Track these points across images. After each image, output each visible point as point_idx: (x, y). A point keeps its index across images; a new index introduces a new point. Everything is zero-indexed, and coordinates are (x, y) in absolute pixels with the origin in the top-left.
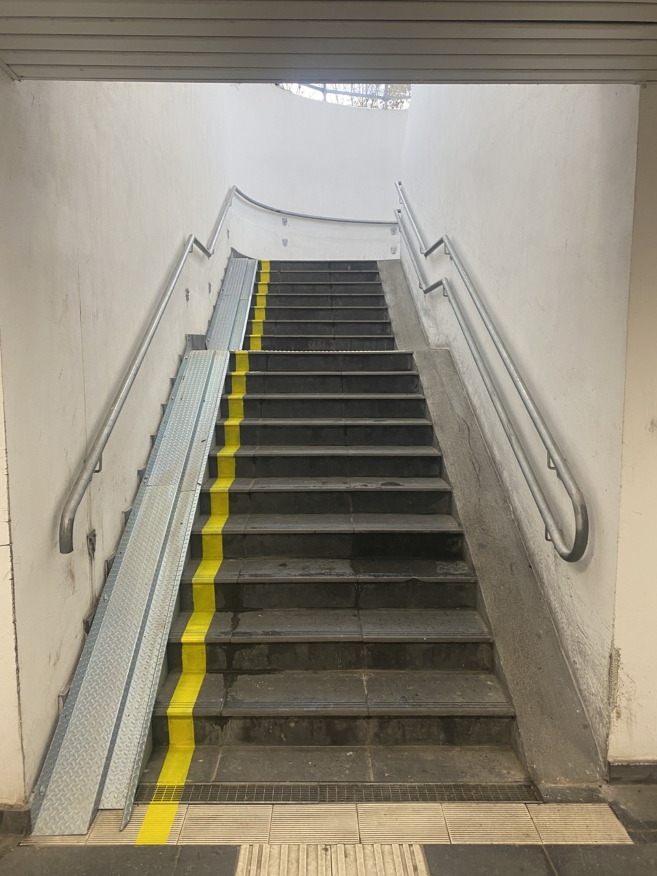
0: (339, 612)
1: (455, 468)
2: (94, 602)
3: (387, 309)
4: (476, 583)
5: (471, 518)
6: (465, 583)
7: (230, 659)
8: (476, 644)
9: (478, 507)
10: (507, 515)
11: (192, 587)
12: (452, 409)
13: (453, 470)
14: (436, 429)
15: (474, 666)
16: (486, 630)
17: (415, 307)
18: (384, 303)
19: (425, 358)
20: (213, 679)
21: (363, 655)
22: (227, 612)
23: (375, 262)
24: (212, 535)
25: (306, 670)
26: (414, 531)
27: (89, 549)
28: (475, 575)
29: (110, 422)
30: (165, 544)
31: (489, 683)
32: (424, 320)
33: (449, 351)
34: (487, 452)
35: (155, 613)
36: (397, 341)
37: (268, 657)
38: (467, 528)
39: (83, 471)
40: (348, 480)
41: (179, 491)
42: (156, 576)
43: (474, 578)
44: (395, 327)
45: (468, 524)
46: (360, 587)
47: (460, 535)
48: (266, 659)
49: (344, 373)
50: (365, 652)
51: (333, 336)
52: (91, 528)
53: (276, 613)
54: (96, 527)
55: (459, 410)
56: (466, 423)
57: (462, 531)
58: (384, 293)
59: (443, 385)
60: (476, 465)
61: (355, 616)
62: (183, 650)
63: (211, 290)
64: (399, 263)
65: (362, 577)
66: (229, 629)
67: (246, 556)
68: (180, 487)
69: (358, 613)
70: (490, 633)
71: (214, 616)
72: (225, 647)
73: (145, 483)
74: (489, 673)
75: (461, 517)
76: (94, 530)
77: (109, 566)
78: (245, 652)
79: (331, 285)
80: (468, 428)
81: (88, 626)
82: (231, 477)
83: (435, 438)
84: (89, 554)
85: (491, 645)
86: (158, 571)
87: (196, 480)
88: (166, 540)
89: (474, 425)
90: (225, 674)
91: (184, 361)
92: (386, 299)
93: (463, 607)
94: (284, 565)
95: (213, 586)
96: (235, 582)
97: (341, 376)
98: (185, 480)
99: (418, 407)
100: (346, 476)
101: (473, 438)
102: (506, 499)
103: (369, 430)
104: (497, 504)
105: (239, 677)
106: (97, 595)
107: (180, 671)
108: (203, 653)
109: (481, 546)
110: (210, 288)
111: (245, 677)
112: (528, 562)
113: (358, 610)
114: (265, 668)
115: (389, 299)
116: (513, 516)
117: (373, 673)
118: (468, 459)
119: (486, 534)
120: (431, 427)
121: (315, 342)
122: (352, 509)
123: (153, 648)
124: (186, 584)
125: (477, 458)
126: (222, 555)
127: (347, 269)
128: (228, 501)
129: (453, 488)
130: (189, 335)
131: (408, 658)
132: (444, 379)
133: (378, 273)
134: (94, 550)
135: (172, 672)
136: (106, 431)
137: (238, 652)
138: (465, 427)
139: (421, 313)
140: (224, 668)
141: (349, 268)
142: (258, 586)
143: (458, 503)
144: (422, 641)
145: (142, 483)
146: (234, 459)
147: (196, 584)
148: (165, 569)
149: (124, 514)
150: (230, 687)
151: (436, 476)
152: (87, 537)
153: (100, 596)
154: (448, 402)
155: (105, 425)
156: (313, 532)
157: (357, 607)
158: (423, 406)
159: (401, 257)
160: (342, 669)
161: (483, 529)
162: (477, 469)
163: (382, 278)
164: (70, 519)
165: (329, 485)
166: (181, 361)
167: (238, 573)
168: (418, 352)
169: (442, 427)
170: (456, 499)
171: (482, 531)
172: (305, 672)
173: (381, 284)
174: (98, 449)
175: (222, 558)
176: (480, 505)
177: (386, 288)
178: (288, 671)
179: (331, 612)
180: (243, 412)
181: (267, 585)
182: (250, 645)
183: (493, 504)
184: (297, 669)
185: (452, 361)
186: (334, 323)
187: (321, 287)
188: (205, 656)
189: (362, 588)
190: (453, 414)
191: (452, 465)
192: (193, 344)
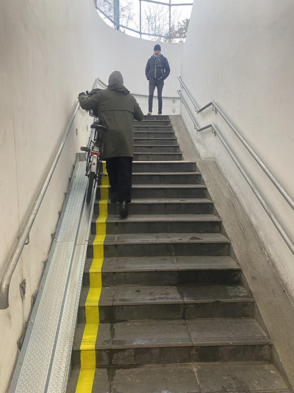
0: (173, 321)
1: (230, 228)
2: (25, 325)
3: (176, 139)
4: (254, 302)
5: (244, 259)
6: (248, 302)
7: (110, 359)
8: (262, 346)
9: (247, 253)
10: (264, 258)
11: (85, 308)
12: (222, 194)
13: (229, 230)
14: (216, 205)
15: (259, 358)
16: (265, 335)
17: (190, 138)
18: (174, 136)
19: (203, 165)
20: (100, 374)
21: (193, 354)
22: (106, 323)
23: (168, 116)
24: (95, 273)
25: (158, 364)
26: (213, 269)
27: (21, 293)
28: (253, 297)
29: (34, 212)
30: (68, 281)
31: (272, 372)
32: (197, 145)
33: (215, 162)
34: (246, 219)
35: (64, 329)
36: (183, 155)
37: (134, 356)
38: (243, 266)
39: (16, 247)
40: (169, 235)
41: (75, 245)
42: (63, 303)
43: (253, 299)
44: (182, 148)
45: (243, 264)
46: (186, 306)
47: (239, 271)
48: (133, 358)
49: (161, 173)
50: (194, 352)
51: (150, 153)
52: (22, 279)
53: (136, 323)
54: (26, 277)
55: (226, 194)
56: (231, 202)
57: (240, 268)
58: (174, 131)
59: (215, 180)
60: (241, 227)
61: (184, 325)
62: (81, 354)
63: (88, 129)
64: (180, 117)
65: (186, 300)
66: (109, 338)
67: (115, 285)
68: (75, 243)
69: (186, 322)
70: (269, 337)
71: (99, 327)
72: (108, 351)
73: (55, 241)
74: (270, 364)
75: (238, 259)
76: (25, 280)
77: (35, 299)
78: (120, 354)
79: (147, 127)
80: (233, 204)
81: (20, 345)
82: (104, 234)
83: (215, 211)
84: (21, 296)
85: (271, 346)
86: (64, 299)
87: (85, 238)
88: (68, 278)
89: (236, 203)
90: (108, 369)
91: (76, 167)
92: (175, 134)
93: (246, 316)
94: (138, 291)
95: (98, 308)
96: (111, 305)
97: (160, 175)
98: (78, 238)
99: (202, 193)
100: (168, 232)
101: (236, 211)
102: (262, 247)
103: (178, 205)
104: (257, 250)
105: (117, 371)
106: (27, 319)
107: (79, 367)
108: (94, 356)
109: (254, 278)
110: (87, 129)
111: (120, 370)
112: (283, 288)
113: (185, 320)
114: (132, 363)
115: (177, 134)
116: (268, 258)
117: (199, 365)
118: (236, 223)
119: (255, 270)
120: (212, 204)
121: (141, 156)
122: (174, 254)
123: (62, 355)
124: (82, 307)
125: (241, 222)
126: (101, 284)
127: (154, 120)
128: (103, 250)
129: (231, 241)
130: (78, 153)
131: (220, 355)
132: (215, 177)
133: (170, 121)
134: (24, 293)
135: (74, 368)
136: (32, 217)
137: (115, 354)
138: (231, 204)
139: (195, 142)
140: (107, 364)
141: (155, 119)
142: (125, 307)
143: (235, 251)
144: (230, 345)
145: (54, 241)
146: (106, 224)
147: (86, 307)
148: (69, 297)
149: (43, 263)
150: (112, 380)
151: (218, 232)
152: (20, 286)
153: (29, 320)
154: (219, 190)
155: (31, 213)
156: (155, 270)
157: (184, 318)
158: (205, 192)
159: (180, 114)
160: (180, 362)
161: (252, 267)
162: (242, 229)
163: (172, 124)
164: (7, 285)
165: (161, 239)
166: (74, 168)
167: (112, 298)
168: (199, 162)
169: (218, 204)
170: (234, 248)
171: (252, 268)
172: (157, 365)
173: (172, 127)
174: (26, 230)
175: (101, 286)
176: (248, 252)
177: (175, 129)
178: (147, 365)
179: (170, 322)
180: (108, 196)
181: (130, 306)
182: (123, 350)
183: (255, 251)
184: (152, 364)
185: (218, 167)
186: (150, 146)
187: (142, 128)
188: (95, 357)
189: (187, 306)
190: (223, 197)
191: (228, 227)
192: (80, 159)
